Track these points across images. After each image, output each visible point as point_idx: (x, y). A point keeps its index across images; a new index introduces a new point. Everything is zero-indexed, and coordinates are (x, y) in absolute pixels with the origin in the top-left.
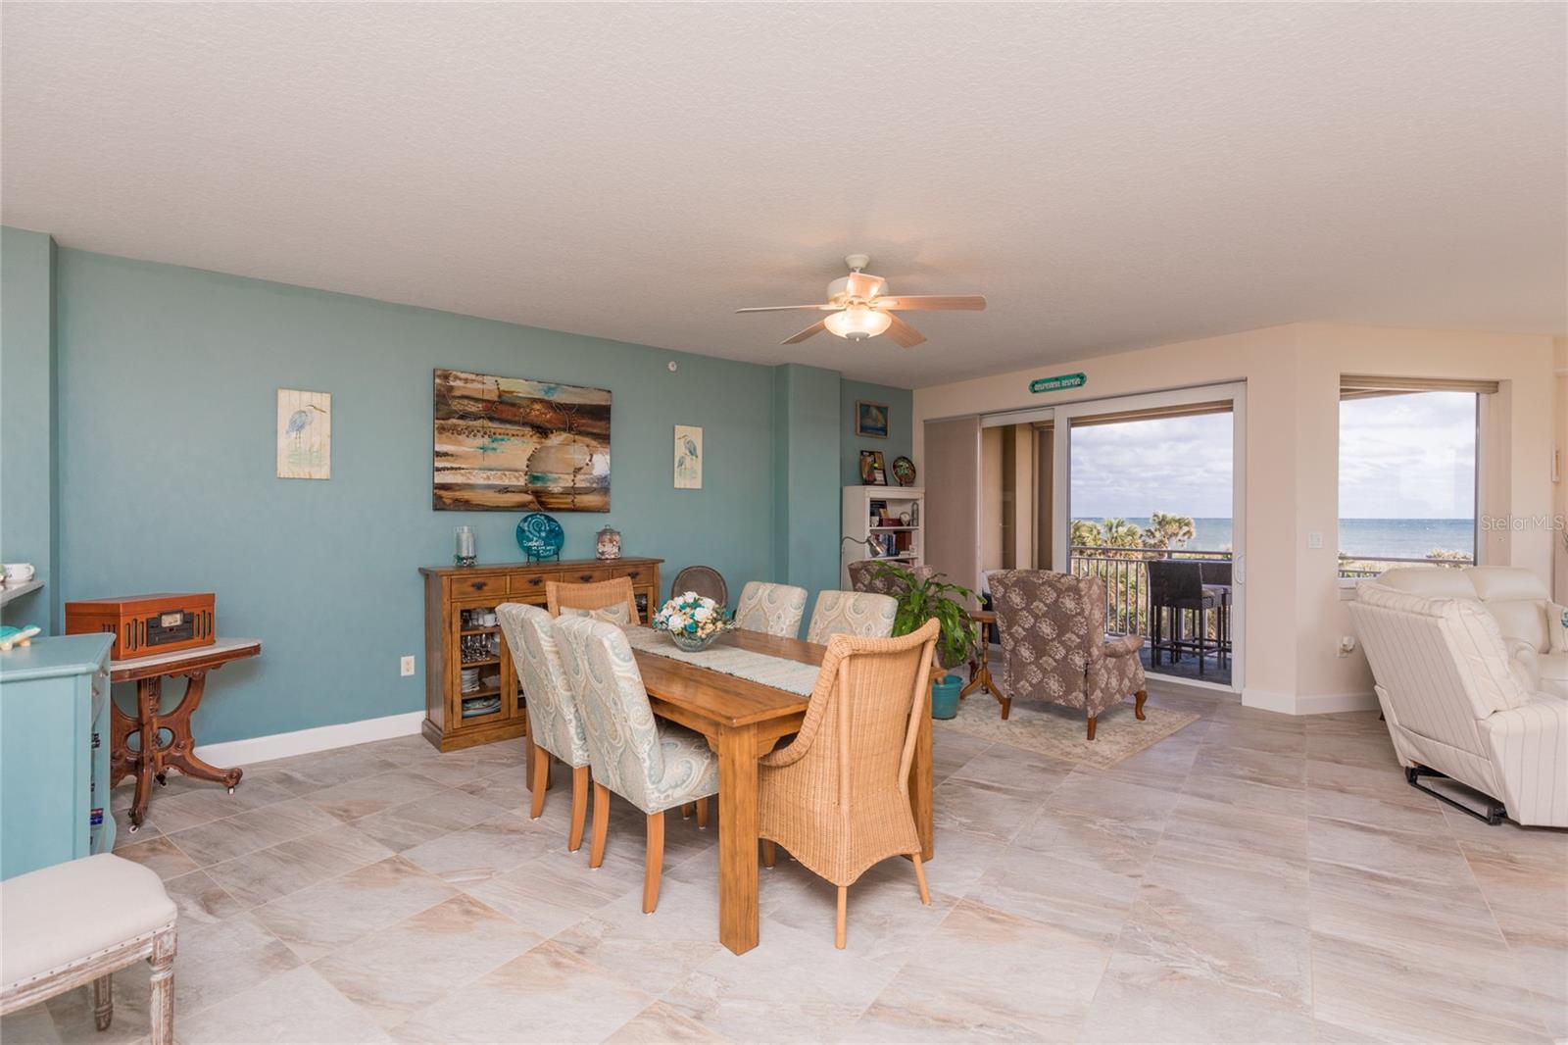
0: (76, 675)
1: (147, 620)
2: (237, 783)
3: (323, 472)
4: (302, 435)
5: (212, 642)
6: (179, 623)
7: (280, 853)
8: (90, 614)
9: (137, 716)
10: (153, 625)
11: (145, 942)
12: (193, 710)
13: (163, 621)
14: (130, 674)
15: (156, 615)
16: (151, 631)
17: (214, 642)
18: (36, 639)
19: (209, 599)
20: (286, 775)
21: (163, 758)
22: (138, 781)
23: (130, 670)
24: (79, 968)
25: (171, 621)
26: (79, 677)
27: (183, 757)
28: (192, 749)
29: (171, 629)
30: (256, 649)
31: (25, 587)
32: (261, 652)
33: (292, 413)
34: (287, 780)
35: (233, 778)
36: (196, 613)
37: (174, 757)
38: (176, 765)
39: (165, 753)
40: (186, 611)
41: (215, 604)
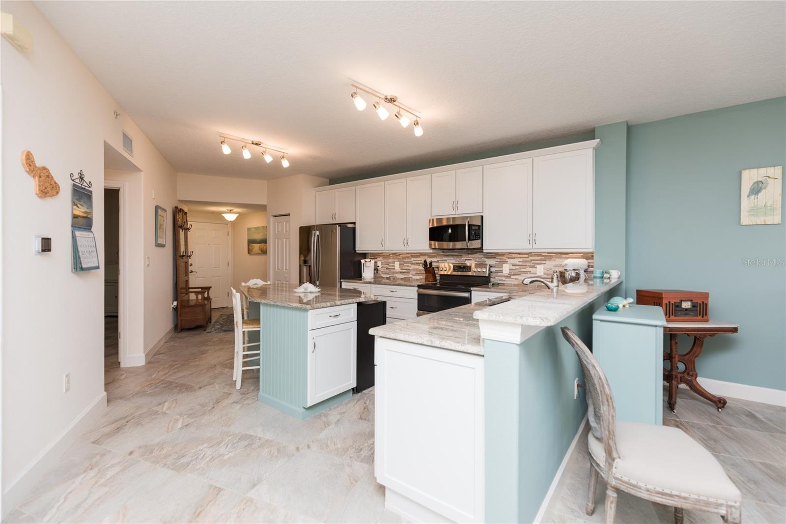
0: (656, 326)
1: (675, 303)
2: (723, 407)
3: (777, 219)
4: (758, 197)
5: (707, 321)
6: (690, 307)
7: (760, 466)
8: (648, 296)
9: (669, 352)
10: (678, 306)
11: (721, 505)
12: (697, 356)
13: (682, 305)
14: (669, 330)
15: (679, 301)
16: (677, 308)
17: (709, 320)
18: (630, 305)
19: (706, 296)
20: (750, 412)
21: (681, 377)
22: (670, 385)
23: (669, 328)
24: (685, 498)
25: (686, 305)
26: (658, 327)
27: (691, 381)
28: (696, 378)
29: (686, 309)
30: (735, 330)
31: (617, 281)
32: (738, 332)
33: (752, 183)
34: (751, 416)
35: (720, 403)
36: (699, 303)
37: (687, 379)
38: (687, 384)
39: (682, 375)
40: (694, 301)
41: (709, 299)
